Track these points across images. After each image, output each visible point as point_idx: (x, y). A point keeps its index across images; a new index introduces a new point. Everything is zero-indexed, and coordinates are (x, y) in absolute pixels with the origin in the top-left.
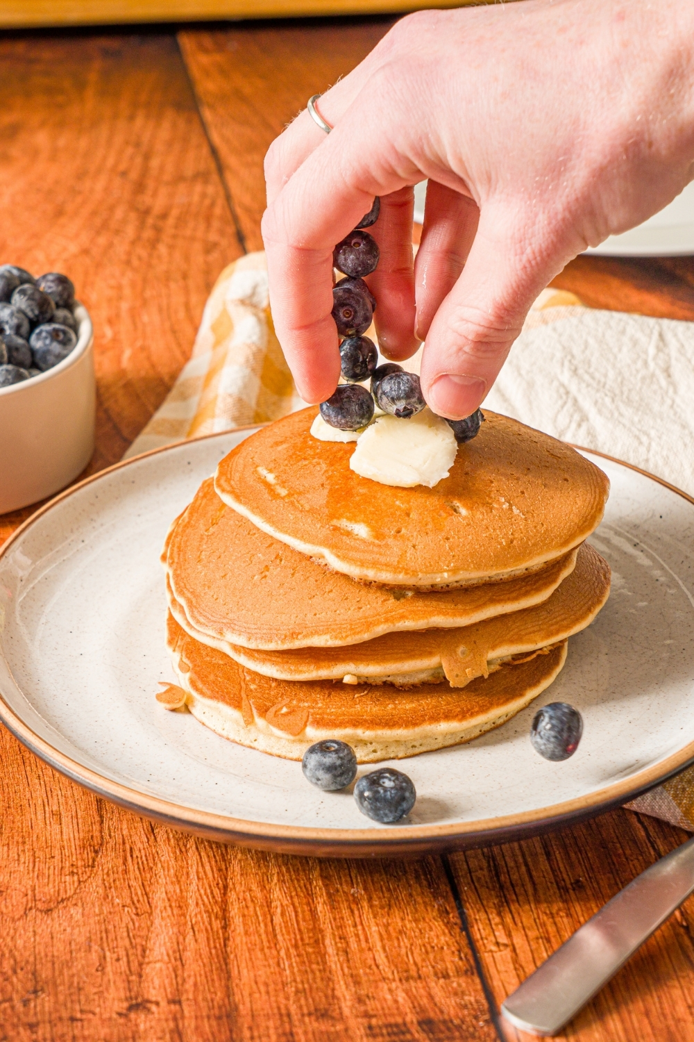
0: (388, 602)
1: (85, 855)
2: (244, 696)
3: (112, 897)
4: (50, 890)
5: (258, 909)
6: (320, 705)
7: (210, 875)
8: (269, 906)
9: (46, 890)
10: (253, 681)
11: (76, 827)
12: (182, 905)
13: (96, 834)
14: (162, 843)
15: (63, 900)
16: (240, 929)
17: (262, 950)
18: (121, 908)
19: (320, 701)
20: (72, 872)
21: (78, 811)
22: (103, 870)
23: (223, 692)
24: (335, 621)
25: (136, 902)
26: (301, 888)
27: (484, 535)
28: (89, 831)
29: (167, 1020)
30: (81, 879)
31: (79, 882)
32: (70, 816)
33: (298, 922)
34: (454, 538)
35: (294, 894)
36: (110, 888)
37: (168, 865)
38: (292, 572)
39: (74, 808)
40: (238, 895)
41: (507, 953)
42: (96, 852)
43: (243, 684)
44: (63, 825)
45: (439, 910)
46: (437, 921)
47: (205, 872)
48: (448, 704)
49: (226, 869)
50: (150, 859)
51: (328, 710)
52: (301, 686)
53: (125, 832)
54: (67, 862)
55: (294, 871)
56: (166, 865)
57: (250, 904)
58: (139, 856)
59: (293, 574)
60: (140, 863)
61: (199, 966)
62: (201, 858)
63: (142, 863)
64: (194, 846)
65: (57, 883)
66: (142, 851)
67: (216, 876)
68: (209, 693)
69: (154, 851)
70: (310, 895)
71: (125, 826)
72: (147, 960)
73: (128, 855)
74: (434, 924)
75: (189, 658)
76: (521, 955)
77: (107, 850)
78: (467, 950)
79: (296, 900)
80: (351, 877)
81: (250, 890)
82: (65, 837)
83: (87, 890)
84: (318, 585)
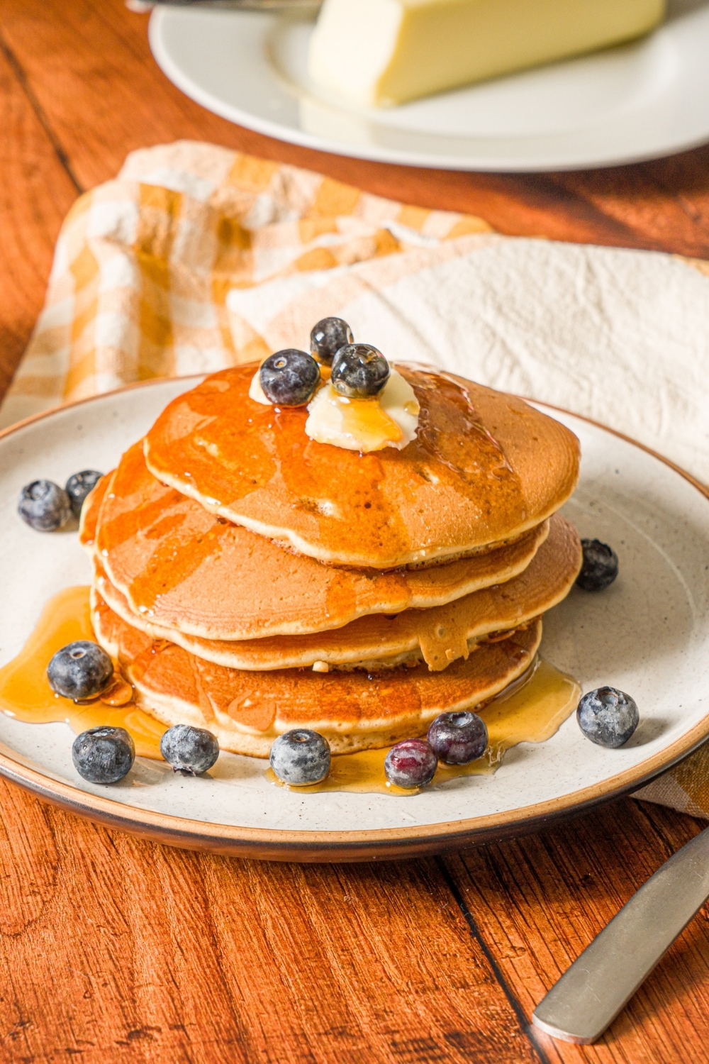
0: (360, 582)
1: (44, 873)
2: (199, 688)
3: (84, 917)
4: (13, 912)
5: (246, 922)
6: (287, 696)
7: (186, 888)
8: (258, 918)
9: (9, 912)
10: (208, 672)
11: (26, 842)
12: (162, 923)
13: (50, 848)
14: (125, 855)
15: (30, 923)
16: (232, 946)
17: (261, 966)
18: (96, 929)
19: (285, 692)
20: (33, 891)
21: (25, 824)
22: (66, 888)
23: (175, 685)
24: (305, 605)
25: (111, 921)
26: (288, 898)
27: (460, 505)
28: (41, 846)
29: (173, 1047)
30: (45, 899)
31: (44, 902)
32: (17, 831)
33: (292, 934)
34: (428, 510)
35: (282, 904)
36: (79, 907)
37: (138, 879)
38: (249, 551)
39: (19, 821)
40: (221, 908)
41: (525, 957)
42: (55, 868)
43: (197, 676)
44: (11, 840)
45: (442, 914)
46: (445, 927)
47: (179, 885)
48: (427, 689)
49: (202, 880)
50: (116, 872)
51: (297, 701)
52: (263, 676)
53: (82, 845)
54: (25, 881)
55: (277, 879)
56: (135, 879)
57: (237, 918)
58: (103, 870)
59: (250, 554)
60: (106, 878)
61: (196, 987)
62: (172, 870)
63: (109, 878)
64: (161, 857)
65: (19, 904)
66: (106, 865)
67: (193, 889)
68: (159, 687)
69: (118, 865)
70: (300, 904)
71: (80, 839)
72: (137, 984)
73: (91, 870)
74: (440, 930)
75: (129, 649)
76: (541, 960)
77: (66, 865)
78: (482, 957)
79: (285, 911)
80: (341, 884)
81: (234, 903)
82: (17, 854)
83: (54, 910)
84: (280, 565)
